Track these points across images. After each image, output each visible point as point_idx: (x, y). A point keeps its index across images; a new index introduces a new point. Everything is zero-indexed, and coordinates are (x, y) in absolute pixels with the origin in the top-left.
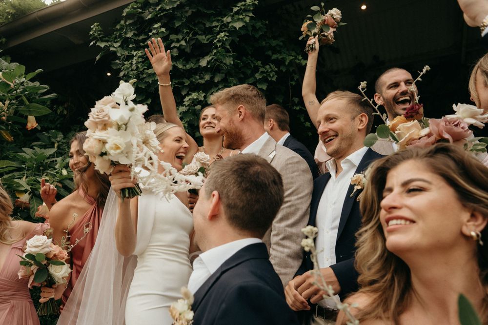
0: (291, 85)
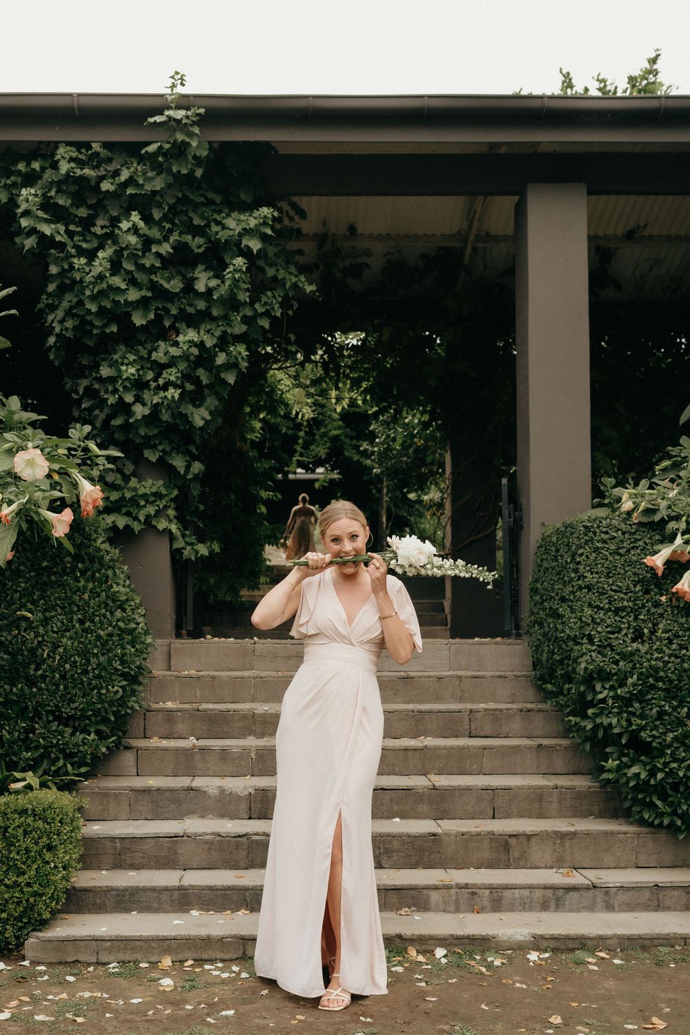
0: (287, 314)
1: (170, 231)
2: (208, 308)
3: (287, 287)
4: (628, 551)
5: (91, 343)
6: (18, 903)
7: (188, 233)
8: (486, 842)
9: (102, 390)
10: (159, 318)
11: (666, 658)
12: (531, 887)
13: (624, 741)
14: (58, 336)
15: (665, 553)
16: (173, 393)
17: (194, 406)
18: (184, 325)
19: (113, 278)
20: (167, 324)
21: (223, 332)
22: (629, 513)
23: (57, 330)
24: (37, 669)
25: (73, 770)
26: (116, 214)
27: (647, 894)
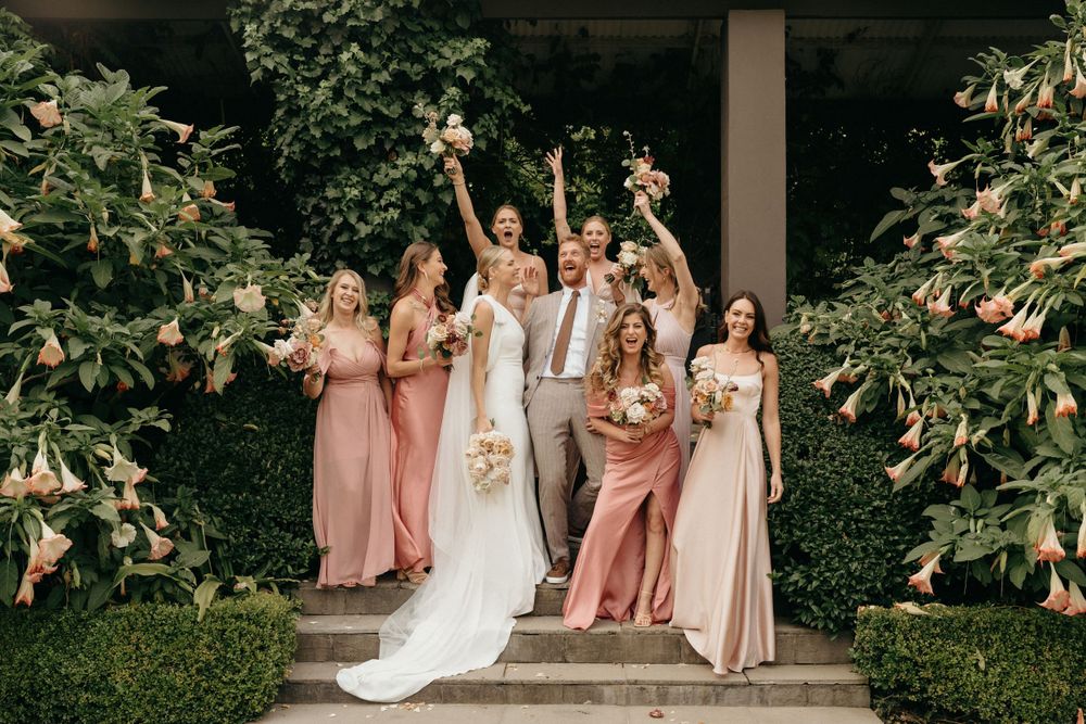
1: (390, 59)
3: (504, 107)
4: (801, 372)
5: (315, 165)
6: (234, 699)
7: (407, 61)
8: (660, 641)
9: (329, 210)
10: (380, 142)
11: (827, 474)
12: (694, 684)
13: (784, 552)
14: (287, 158)
15: (833, 376)
16: (394, 214)
17: (415, 224)
18: (403, 148)
19: (335, 106)
20: (388, 147)
22: (806, 336)
23: (286, 153)
24: (261, 479)
25: (294, 570)
26: (338, 43)
27: (798, 691)
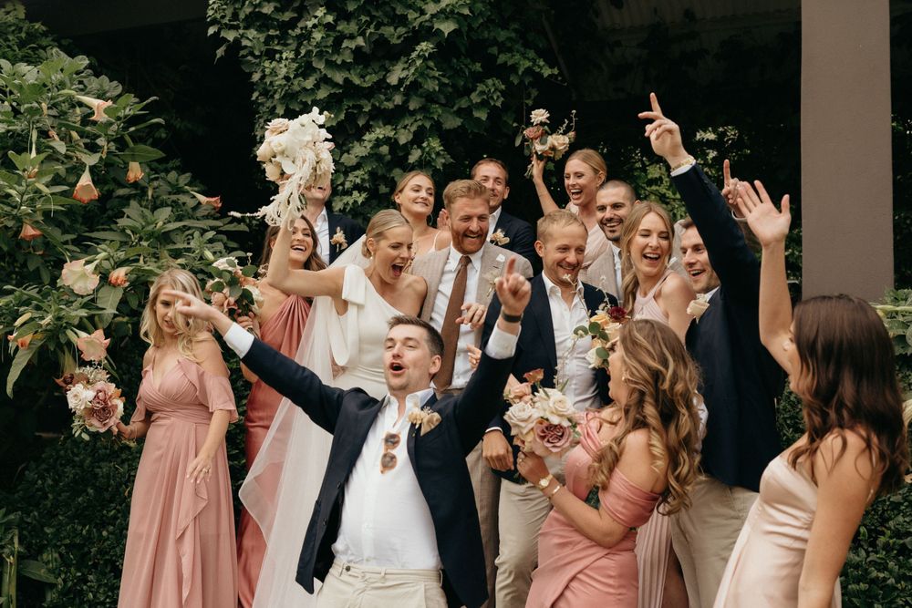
0: (527, 104)
1: (368, 24)
2: (406, 102)
3: (520, 73)
7: (388, 25)
16: (359, 197)
18: (381, 124)
20: (361, 123)
21: (419, 127)
